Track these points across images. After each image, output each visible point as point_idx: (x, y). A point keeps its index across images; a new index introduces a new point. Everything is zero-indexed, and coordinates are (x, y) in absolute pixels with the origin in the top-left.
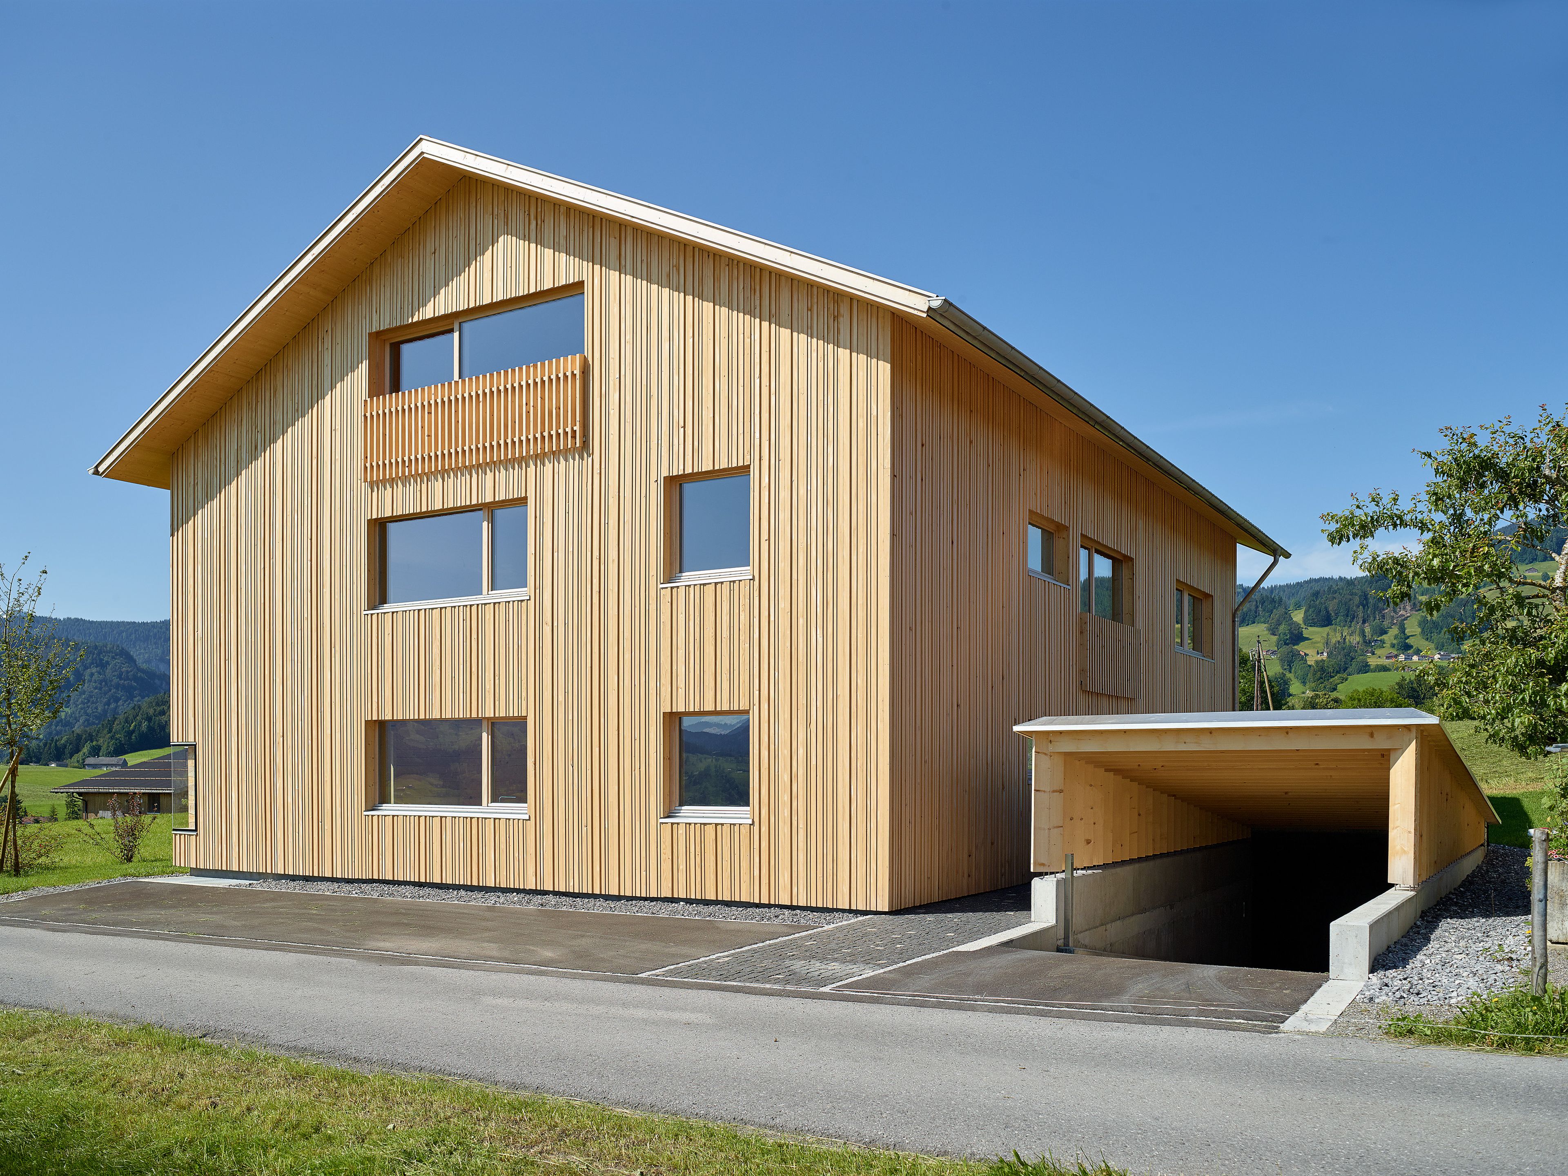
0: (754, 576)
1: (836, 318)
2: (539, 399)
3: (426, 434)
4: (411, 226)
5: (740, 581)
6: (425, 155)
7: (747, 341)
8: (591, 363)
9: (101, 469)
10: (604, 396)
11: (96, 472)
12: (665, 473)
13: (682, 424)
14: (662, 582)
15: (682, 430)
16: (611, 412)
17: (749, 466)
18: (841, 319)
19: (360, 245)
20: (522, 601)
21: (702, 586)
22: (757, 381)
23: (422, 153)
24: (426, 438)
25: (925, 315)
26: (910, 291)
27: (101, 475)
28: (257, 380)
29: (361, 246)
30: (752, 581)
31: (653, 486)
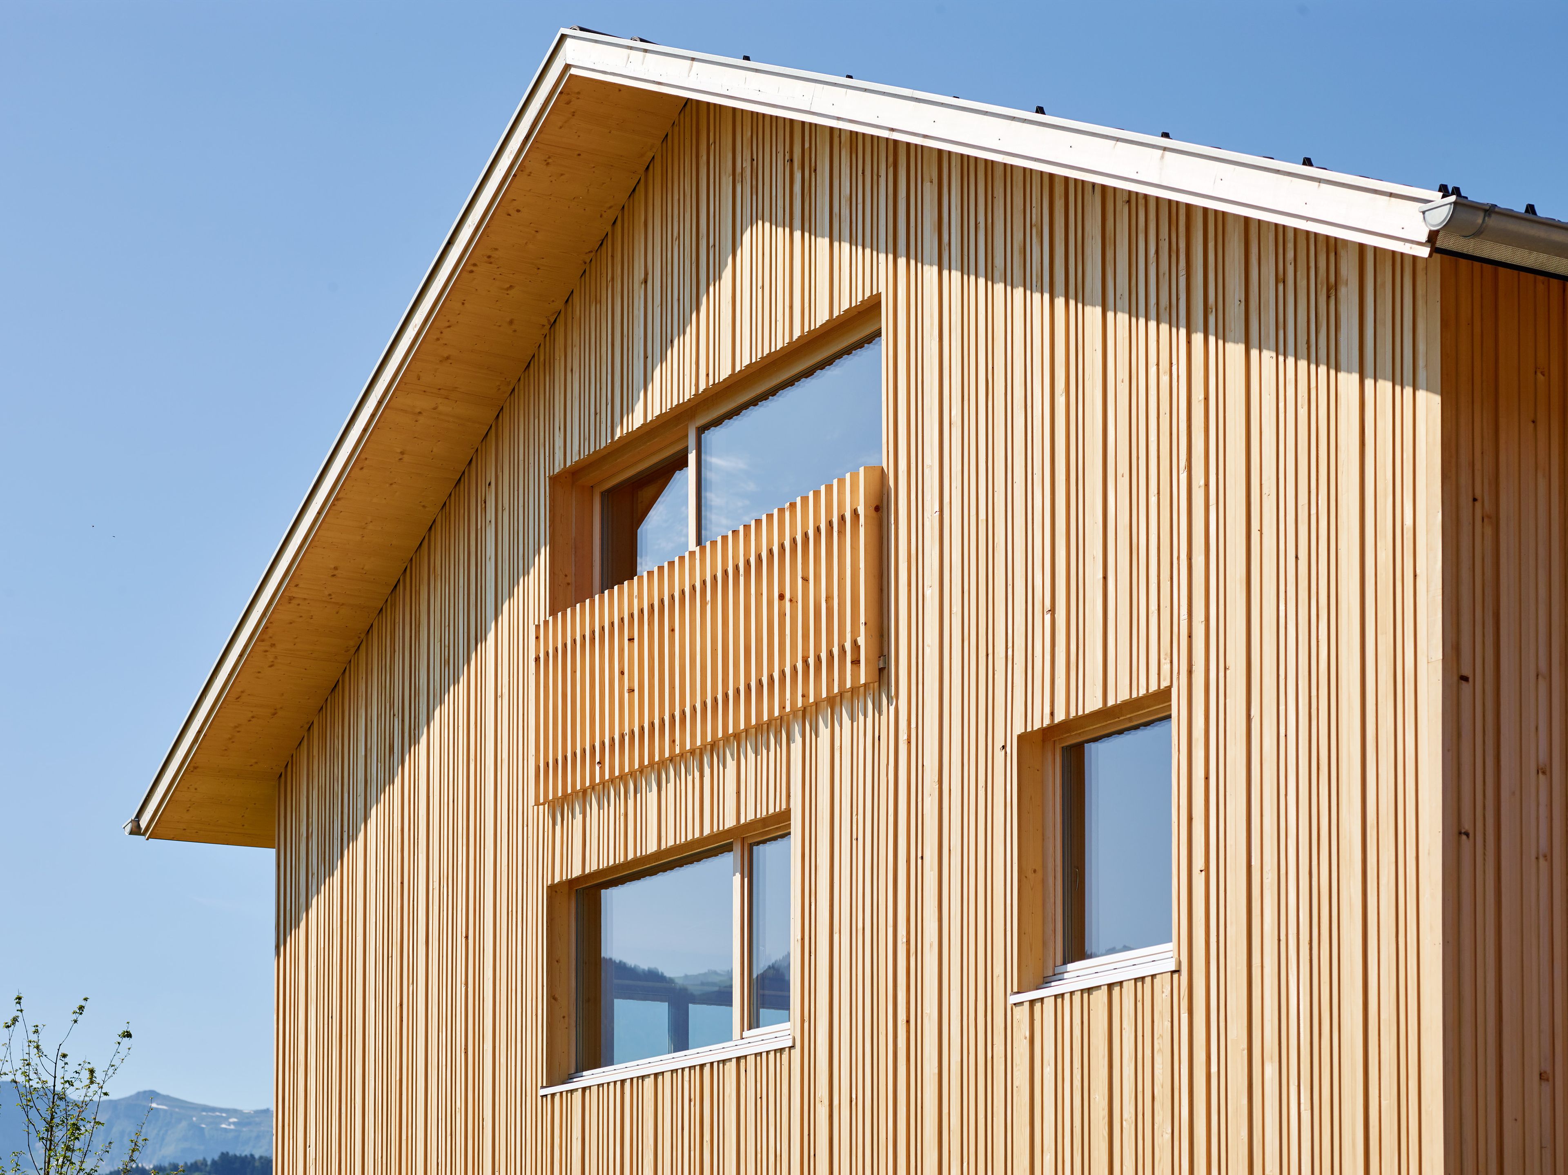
0: (1179, 963)
1: (1333, 289)
2: (800, 581)
3: (626, 688)
4: (609, 228)
5: (1153, 976)
6: (573, 71)
7: (1165, 379)
8: (892, 483)
9: (143, 824)
10: (916, 558)
11: (136, 830)
12: (1019, 729)
13: (1048, 605)
14: (1015, 990)
15: (1048, 617)
16: (928, 592)
17: (1169, 689)
18: (1343, 291)
19: (507, 289)
20: (782, 1050)
21: (1086, 995)
22: (1184, 476)
23: (568, 67)
24: (626, 695)
25: (1424, 252)
26: (1391, 195)
27: (144, 834)
28: (394, 605)
29: (510, 292)
30: (1176, 976)
31: (999, 755)
